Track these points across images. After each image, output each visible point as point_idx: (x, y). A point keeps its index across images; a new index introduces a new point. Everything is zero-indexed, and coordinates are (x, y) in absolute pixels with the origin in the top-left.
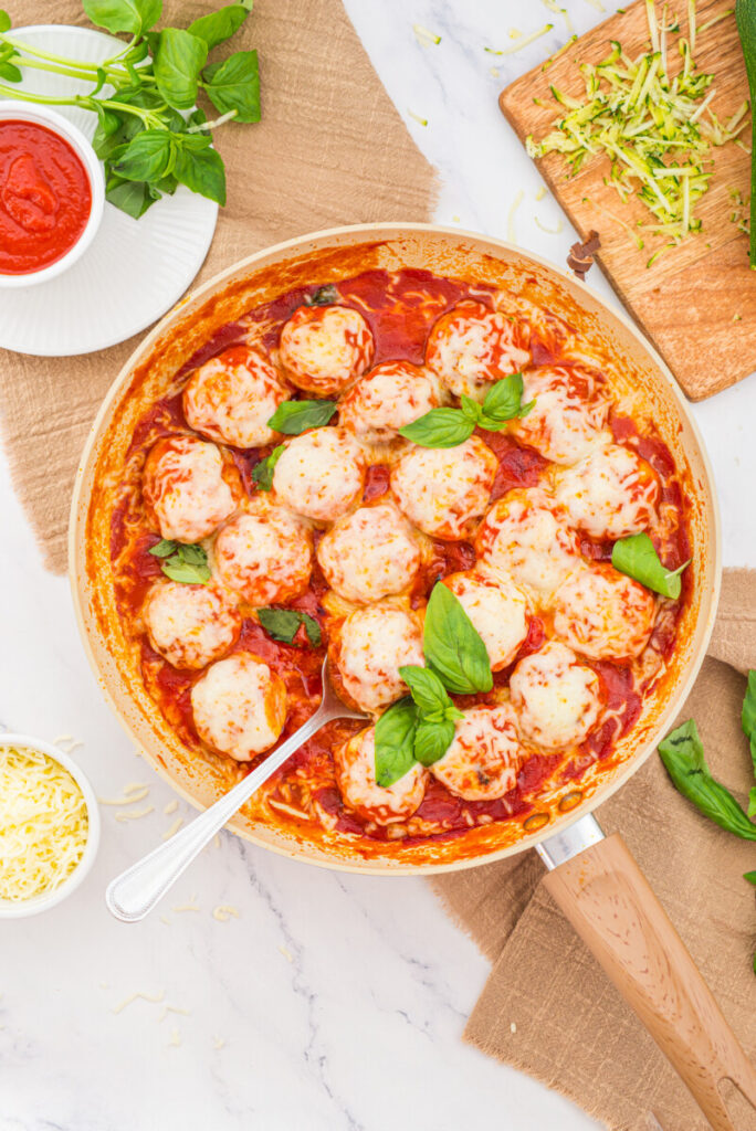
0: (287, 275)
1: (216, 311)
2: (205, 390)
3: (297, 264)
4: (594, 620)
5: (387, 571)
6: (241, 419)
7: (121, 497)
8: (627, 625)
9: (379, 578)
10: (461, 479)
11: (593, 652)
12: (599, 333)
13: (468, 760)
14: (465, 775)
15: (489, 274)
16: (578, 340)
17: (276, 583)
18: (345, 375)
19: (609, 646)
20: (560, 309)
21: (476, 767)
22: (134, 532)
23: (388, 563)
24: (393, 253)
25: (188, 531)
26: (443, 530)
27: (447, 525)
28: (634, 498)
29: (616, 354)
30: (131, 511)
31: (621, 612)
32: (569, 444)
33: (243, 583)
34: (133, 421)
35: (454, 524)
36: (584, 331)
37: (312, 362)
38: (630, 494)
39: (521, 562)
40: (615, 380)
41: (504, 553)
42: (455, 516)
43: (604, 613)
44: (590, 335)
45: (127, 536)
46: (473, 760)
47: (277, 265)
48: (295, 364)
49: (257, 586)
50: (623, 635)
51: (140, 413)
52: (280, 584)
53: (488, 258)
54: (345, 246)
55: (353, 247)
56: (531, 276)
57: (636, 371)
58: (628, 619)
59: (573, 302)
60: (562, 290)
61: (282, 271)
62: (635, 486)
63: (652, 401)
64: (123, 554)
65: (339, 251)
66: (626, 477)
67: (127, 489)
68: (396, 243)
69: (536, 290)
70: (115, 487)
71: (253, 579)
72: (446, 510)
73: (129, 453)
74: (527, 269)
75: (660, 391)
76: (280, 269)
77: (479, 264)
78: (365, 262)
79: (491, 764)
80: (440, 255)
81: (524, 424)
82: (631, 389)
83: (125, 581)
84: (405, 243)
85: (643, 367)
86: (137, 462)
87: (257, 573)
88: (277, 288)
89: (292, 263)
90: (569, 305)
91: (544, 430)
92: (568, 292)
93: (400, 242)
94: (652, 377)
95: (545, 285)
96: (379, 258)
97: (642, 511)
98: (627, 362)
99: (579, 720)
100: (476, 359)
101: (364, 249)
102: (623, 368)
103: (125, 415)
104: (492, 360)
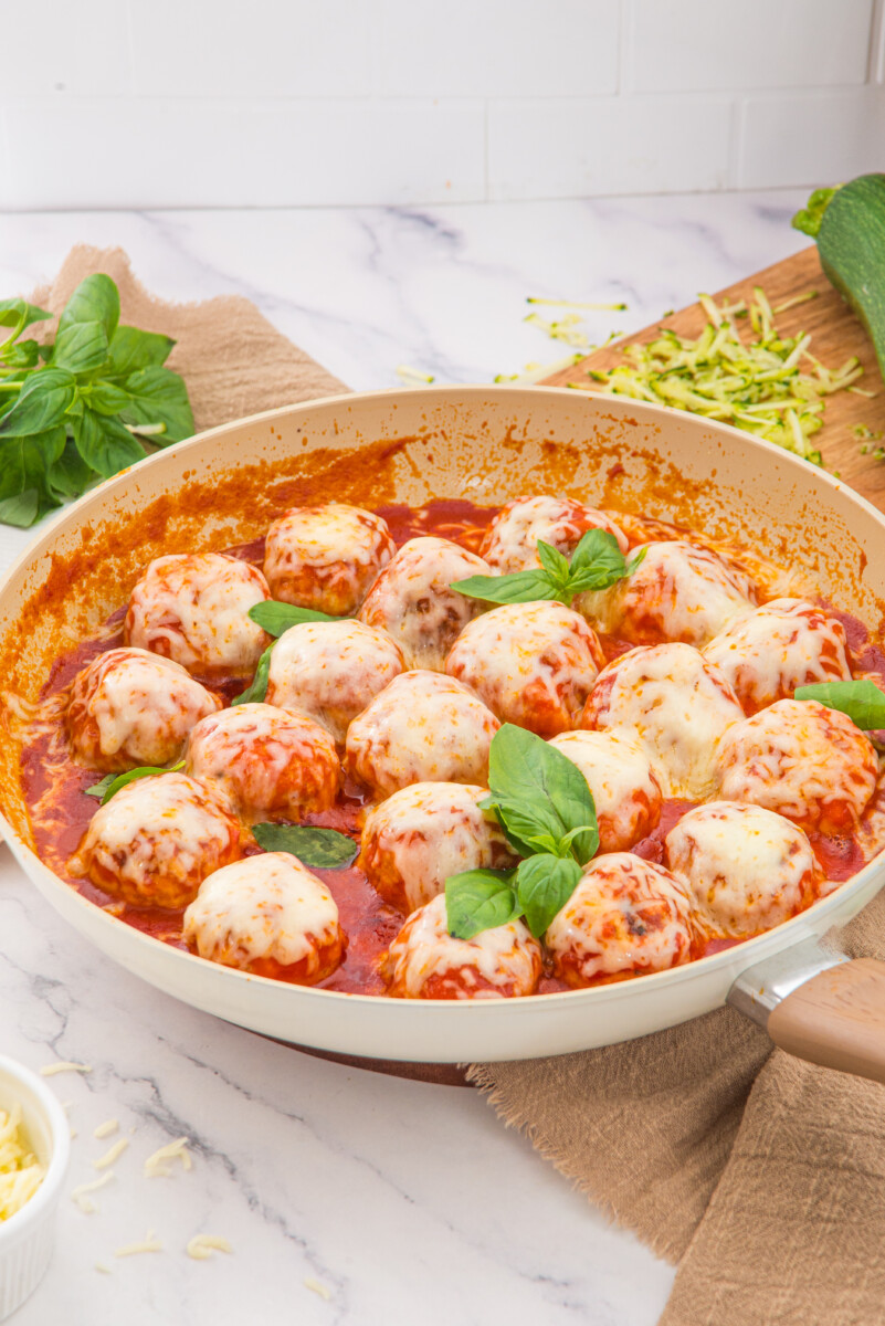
0: (267, 501)
2: (159, 579)
3: (280, 480)
4: (783, 742)
5: (454, 723)
6: (214, 608)
7: (36, 736)
8: (836, 751)
9: (445, 731)
10: (552, 623)
11: (786, 791)
12: (723, 514)
13: (610, 894)
14: (605, 915)
15: (554, 486)
16: (693, 538)
17: (287, 747)
18: (365, 559)
19: (814, 779)
20: (662, 505)
21: (624, 906)
22: (60, 774)
23: (455, 713)
24: (416, 474)
25: (143, 711)
26: (535, 690)
27: (539, 682)
28: (813, 626)
29: (751, 534)
30: (51, 751)
31: (823, 734)
32: (703, 592)
33: (235, 751)
34: (51, 651)
35: (551, 683)
36: (700, 526)
37: (314, 542)
38: (805, 621)
39: (657, 703)
40: (757, 565)
41: (630, 698)
42: (550, 669)
43: (796, 731)
44: (711, 521)
45: (48, 779)
46: (617, 894)
47: (251, 471)
48: (289, 559)
49: (255, 752)
50: (830, 763)
51: (61, 648)
52: (291, 751)
53: (550, 448)
54: (347, 451)
55: (358, 454)
56: (614, 460)
57: (784, 540)
58: (836, 743)
59: (679, 477)
60: (661, 462)
61: (259, 489)
62: (810, 614)
63: (815, 568)
64: (44, 798)
65: (340, 464)
66: (792, 608)
67: (44, 729)
68: (419, 443)
69: (625, 487)
70: (25, 723)
71: (249, 744)
72: (534, 661)
73: (45, 691)
74: (608, 445)
75: (824, 536)
76: (256, 483)
77: (538, 468)
78: (375, 492)
79: (646, 905)
80: (481, 465)
81: (633, 583)
82: (781, 572)
83: (49, 824)
84: (431, 442)
85: (793, 519)
86: (56, 703)
87: (254, 735)
88: (253, 525)
89: (273, 477)
90: (674, 490)
91: (664, 580)
92: (668, 460)
93: (425, 442)
94: (809, 522)
95: (636, 468)
96: (396, 482)
97: (828, 649)
98: (770, 536)
99: (783, 861)
100: (551, 519)
101: (373, 462)
102: (765, 551)
103: (39, 629)
104: (574, 516)
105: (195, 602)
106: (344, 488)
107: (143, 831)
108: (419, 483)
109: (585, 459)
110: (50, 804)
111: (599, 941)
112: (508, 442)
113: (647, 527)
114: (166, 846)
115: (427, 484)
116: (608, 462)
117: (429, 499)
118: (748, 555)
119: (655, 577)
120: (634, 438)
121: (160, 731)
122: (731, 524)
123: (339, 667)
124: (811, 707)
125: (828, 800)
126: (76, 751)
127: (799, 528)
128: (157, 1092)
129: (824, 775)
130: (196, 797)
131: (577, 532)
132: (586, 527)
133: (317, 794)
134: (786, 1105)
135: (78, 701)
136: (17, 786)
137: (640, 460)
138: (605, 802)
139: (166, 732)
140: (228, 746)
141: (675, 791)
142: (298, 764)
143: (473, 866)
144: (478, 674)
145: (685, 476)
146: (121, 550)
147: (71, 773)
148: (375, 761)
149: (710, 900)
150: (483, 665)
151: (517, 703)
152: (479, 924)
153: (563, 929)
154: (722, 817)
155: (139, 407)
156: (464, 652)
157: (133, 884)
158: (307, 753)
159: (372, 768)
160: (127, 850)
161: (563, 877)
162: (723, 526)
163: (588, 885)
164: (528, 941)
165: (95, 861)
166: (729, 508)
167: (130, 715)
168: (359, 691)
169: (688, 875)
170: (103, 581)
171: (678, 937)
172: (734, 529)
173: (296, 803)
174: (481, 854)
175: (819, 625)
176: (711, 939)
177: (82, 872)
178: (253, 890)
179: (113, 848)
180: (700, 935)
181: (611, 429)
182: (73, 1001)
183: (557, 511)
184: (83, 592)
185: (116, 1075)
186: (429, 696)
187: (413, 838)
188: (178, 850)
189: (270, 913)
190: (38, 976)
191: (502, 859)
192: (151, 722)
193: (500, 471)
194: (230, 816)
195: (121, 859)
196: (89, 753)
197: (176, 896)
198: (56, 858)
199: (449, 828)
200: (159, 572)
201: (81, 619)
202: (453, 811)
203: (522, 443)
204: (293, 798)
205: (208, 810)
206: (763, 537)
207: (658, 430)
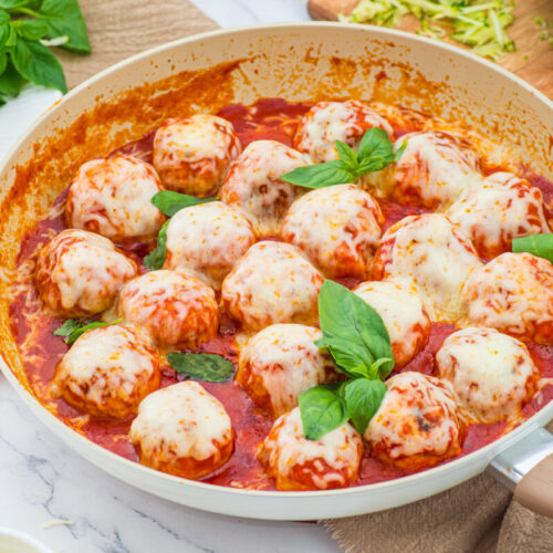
0: (150, 109)
1: (87, 139)
2: (88, 179)
3: (158, 94)
4: (508, 285)
5: (293, 280)
6: (126, 198)
7: (17, 294)
8: (542, 288)
9: (287, 287)
10: (350, 202)
11: (513, 318)
12: (455, 105)
13: (405, 404)
14: (404, 419)
16: (435, 122)
17: (186, 304)
18: (221, 156)
19: (530, 309)
20: (413, 98)
21: (414, 411)
22: (35, 320)
23: (293, 273)
24: (247, 82)
25: (89, 280)
26: (342, 250)
27: (344, 245)
28: (521, 195)
29: (473, 119)
30: (28, 304)
31: (533, 277)
32: (447, 171)
33: (153, 308)
34: (19, 230)
35: (352, 244)
36: (439, 113)
37: (187, 146)
38: (516, 191)
40: (478, 141)
41: (405, 255)
42: (351, 235)
43: (517, 277)
44: (446, 110)
45: (28, 325)
46: (410, 403)
47: (139, 90)
48: (171, 157)
49: (166, 308)
50: (540, 297)
51: (26, 227)
52: (189, 306)
53: (336, 61)
54: (201, 71)
55: (208, 73)
56: (379, 69)
57: (496, 123)
58: (543, 282)
59: (423, 80)
60: (411, 70)
61: (144, 101)
62: (518, 186)
63: (518, 143)
64: (28, 340)
65: (197, 79)
66: (507, 182)
67: (22, 288)
68: (248, 62)
69: (387, 87)
70: (9, 285)
71: (161, 303)
72: (341, 229)
73: (18, 260)
74: (375, 59)
75: (524, 123)
76: (142, 98)
77: (328, 75)
78: (221, 97)
79: (429, 410)
80: (290, 74)
81: (399, 165)
82: (495, 146)
83: (33, 359)
84: (257, 61)
85: (502, 109)
86: (27, 267)
87: (164, 297)
88: (142, 125)
89: (153, 92)
90: (421, 88)
91: (420, 163)
92: (416, 69)
93: (252, 61)
94: (513, 112)
95: (394, 74)
96: (234, 88)
97: (532, 209)
98: (487, 121)
99: (514, 371)
100: (343, 121)
101: (219, 77)
102: (484, 130)
103: (11, 218)
104: (358, 118)
105: (113, 195)
106: (200, 95)
107: (98, 369)
108: (249, 88)
109: (360, 69)
110: (32, 344)
111: (401, 436)
112: (308, 59)
113: (404, 114)
114: (114, 380)
115: (254, 89)
116: (376, 70)
117: (256, 99)
118: (472, 133)
119: (414, 161)
120: (393, 55)
121: (100, 292)
122: (460, 112)
123: (214, 242)
124: (525, 258)
125: (539, 322)
126: (45, 304)
127: (507, 116)
128: (118, 537)
129: (536, 306)
130: (130, 343)
131: (360, 130)
132: (367, 127)
133: (206, 331)
134: (525, 533)
135: (44, 270)
136: (9, 332)
137: (397, 69)
138: (396, 334)
139: (104, 293)
140: (146, 305)
141: (438, 316)
142: (194, 314)
143: (314, 384)
144: (305, 241)
145: (428, 79)
146: (58, 153)
147: (42, 319)
148: (243, 309)
149: (468, 400)
150: (307, 234)
151: (331, 259)
152: (324, 429)
153: (376, 429)
154: (473, 342)
155: (51, 25)
156: (294, 225)
157: (94, 404)
158: (199, 306)
159: (241, 313)
160: (89, 383)
161: (375, 394)
162: (454, 112)
163: (390, 399)
164: (354, 436)
165: (68, 388)
166: (458, 101)
167: (81, 284)
168: (227, 257)
169: (453, 382)
170: (48, 177)
171: (451, 430)
172: (462, 115)
173: (193, 338)
174: (318, 375)
175: (526, 193)
176: (470, 425)
177: (59, 394)
178: (174, 411)
179: (80, 381)
180: (463, 424)
181: (376, 49)
182: (57, 474)
183: (346, 114)
184: (36, 186)
185: (91, 526)
186: (275, 261)
187: (274, 369)
188: (122, 381)
189: (188, 427)
190: (31, 457)
191: (331, 376)
192: (94, 287)
193: (303, 78)
194: (152, 352)
195: (85, 388)
196: (54, 306)
197: (123, 410)
198: (41, 384)
199: (297, 361)
200: (88, 174)
201: (37, 205)
202: (300, 348)
203: (317, 59)
204: (192, 335)
205: (138, 351)
206: (482, 121)
207: (409, 50)
